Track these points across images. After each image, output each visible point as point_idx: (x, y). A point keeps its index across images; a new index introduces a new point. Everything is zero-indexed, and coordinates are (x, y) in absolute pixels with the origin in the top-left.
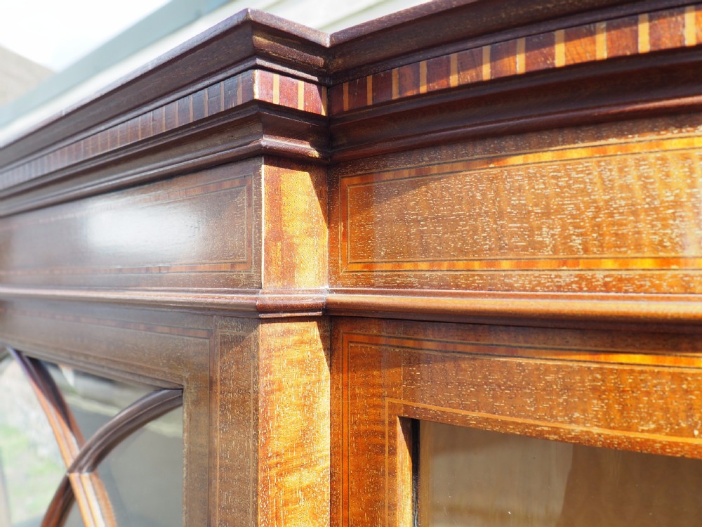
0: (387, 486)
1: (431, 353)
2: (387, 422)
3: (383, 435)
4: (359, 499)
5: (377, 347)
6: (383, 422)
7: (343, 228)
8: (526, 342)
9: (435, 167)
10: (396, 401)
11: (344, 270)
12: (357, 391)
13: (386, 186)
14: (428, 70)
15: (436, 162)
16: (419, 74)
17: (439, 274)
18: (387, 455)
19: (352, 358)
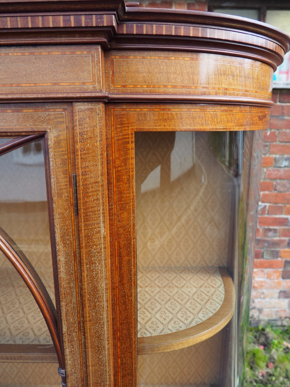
0: (130, 153)
1: (146, 112)
2: (130, 134)
3: (129, 138)
4: (120, 159)
5: (126, 112)
6: (129, 134)
7: (112, 73)
8: (173, 107)
9: (149, 57)
10: (133, 127)
11: (113, 87)
12: (118, 126)
13: (131, 60)
14: (156, 28)
15: (149, 55)
16: (153, 28)
17: (150, 89)
18: (130, 144)
19: (115, 116)
